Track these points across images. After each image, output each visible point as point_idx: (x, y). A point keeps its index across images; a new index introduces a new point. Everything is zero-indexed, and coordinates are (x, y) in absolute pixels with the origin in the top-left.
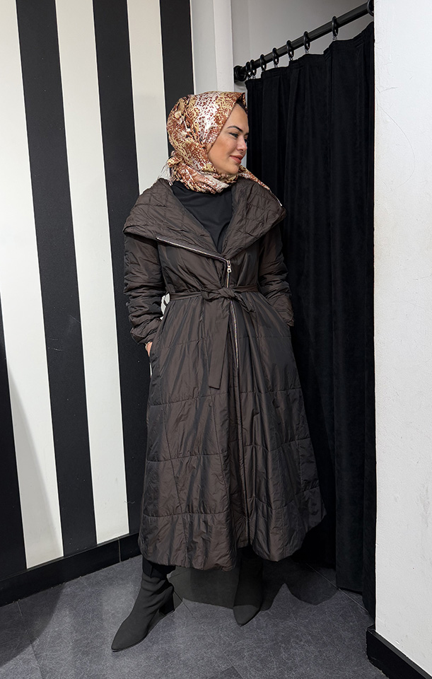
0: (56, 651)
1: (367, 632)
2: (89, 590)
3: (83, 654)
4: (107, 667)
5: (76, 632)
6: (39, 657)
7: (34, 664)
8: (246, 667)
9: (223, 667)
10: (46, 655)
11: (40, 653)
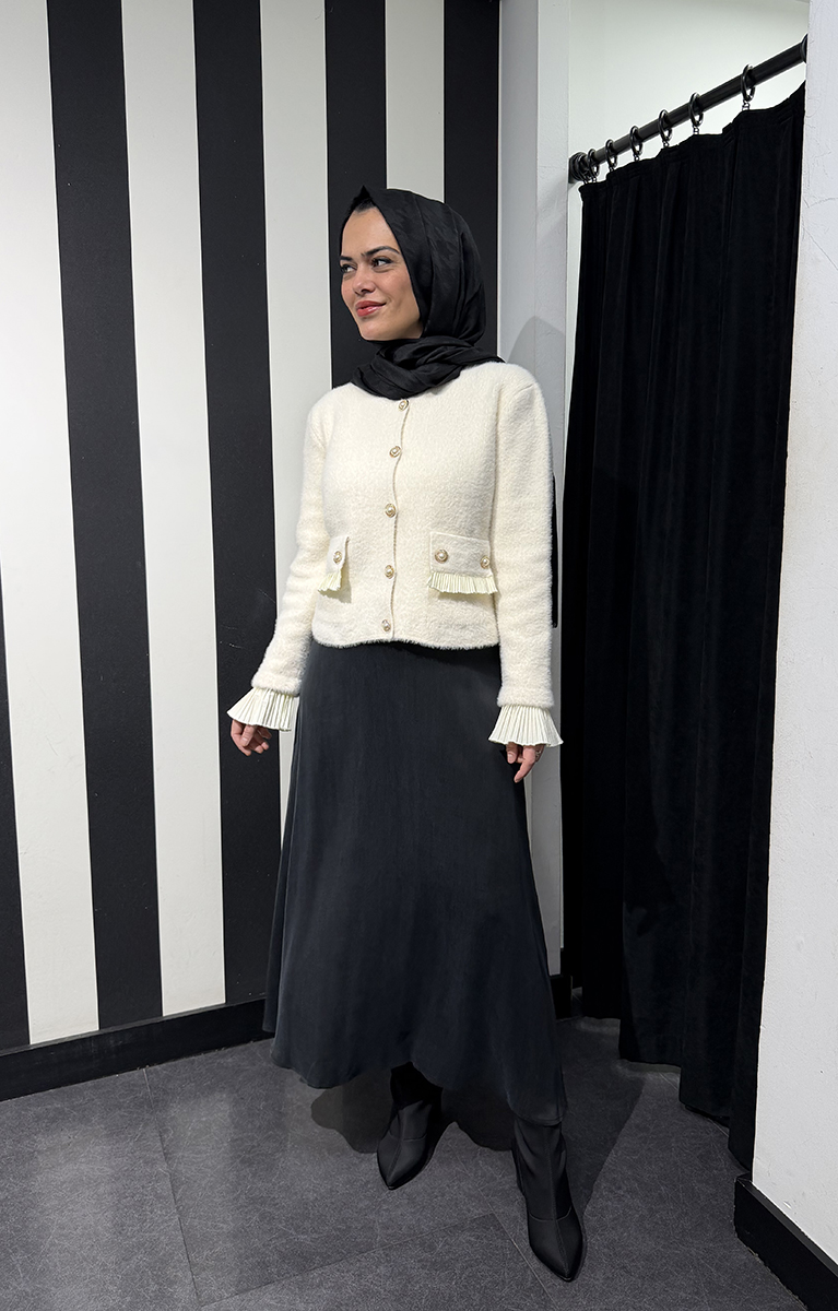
0: (199, 1152)
1: (737, 1184)
2: (264, 1064)
3: (242, 1162)
4: (280, 1187)
5: (236, 1127)
6: (170, 1159)
7: (162, 1168)
8: (516, 1218)
9: (477, 1212)
10: (183, 1156)
11: (173, 1152)
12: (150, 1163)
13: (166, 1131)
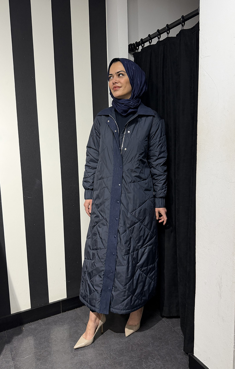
1: (190, 355)
2: (44, 327)
3: (37, 360)
5: (35, 348)
10: (18, 359)
11: (15, 358)
12: (7, 362)
13: (13, 351)
